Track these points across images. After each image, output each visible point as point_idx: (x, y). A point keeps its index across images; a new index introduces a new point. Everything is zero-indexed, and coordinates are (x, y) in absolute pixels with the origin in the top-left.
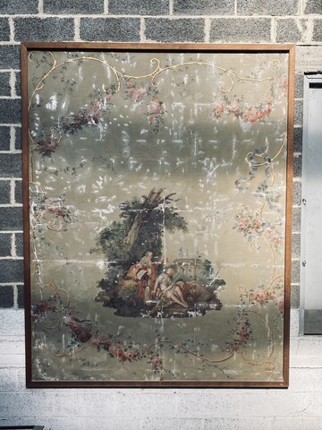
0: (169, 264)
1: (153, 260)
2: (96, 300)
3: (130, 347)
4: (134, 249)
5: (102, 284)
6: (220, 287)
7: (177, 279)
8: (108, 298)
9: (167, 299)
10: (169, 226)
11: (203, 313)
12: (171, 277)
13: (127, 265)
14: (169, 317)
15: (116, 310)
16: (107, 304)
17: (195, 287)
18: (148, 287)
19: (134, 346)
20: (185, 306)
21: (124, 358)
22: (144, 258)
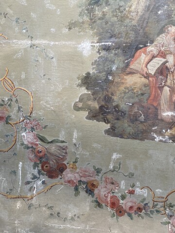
2: (77, 108)
3: (132, 193)
5: (87, 81)
8: (96, 105)
13: (131, 49)
15: (108, 126)
16: (94, 115)
19: (138, 191)
21: (120, 212)
22: (161, 36)
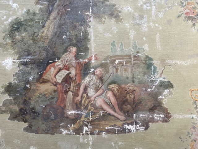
0: (99, 62)
1: (77, 57)
2: (1, 112)
4: (52, 44)
5: (9, 89)
6: (167, 91)
7: (109, 81)
8: (16, 108)
9: (96, 108)
10: (97, 16)
11: (146, 127)
12: (101, 79)
13: (43, 64)
14: (100, 132)
15: (26, 125)
16: (15, 117)
17: (133, 91)
18: (70, 93)
20: (122, 117)
22: (65, 54)
